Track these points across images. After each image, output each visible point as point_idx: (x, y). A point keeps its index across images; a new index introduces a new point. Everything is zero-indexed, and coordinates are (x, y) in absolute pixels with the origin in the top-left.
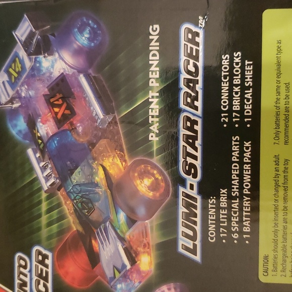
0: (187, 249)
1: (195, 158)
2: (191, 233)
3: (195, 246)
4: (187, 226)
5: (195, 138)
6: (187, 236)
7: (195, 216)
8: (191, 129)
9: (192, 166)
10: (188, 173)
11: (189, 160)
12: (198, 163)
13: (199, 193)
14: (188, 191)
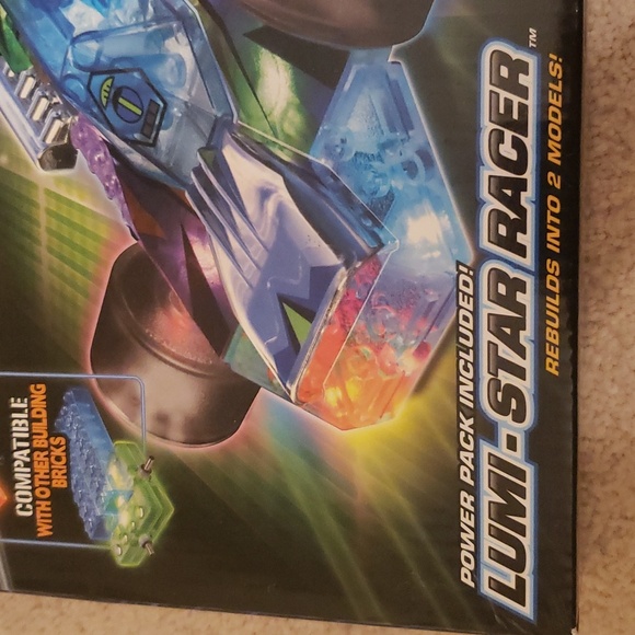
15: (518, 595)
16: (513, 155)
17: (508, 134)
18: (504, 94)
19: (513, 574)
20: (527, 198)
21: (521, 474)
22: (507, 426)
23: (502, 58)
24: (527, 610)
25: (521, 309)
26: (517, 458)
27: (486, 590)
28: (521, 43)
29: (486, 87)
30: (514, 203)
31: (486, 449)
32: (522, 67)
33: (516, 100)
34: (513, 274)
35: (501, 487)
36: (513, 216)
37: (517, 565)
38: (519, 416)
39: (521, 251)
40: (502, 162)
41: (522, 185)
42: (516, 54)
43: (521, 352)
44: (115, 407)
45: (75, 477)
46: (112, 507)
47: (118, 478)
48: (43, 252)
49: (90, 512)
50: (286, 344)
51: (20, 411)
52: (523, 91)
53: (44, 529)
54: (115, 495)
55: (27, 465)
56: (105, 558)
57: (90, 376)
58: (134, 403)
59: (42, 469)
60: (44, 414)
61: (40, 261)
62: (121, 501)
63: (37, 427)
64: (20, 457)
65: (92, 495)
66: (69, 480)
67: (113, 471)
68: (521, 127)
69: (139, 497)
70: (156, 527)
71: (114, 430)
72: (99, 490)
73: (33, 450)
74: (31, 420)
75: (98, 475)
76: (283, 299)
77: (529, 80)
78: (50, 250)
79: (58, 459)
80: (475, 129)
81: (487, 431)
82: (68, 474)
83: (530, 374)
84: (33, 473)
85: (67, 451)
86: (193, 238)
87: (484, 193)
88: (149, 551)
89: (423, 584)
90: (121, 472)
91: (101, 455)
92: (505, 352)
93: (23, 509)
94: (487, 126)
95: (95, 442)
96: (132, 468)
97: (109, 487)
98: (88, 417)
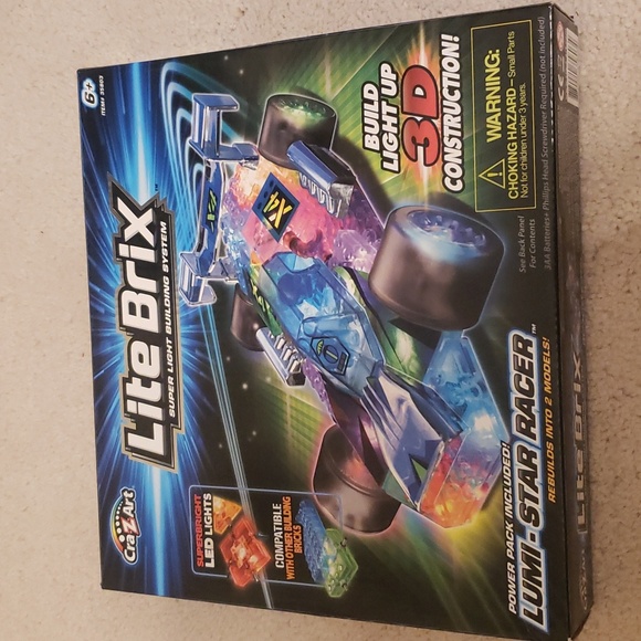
15: (539, 618)
16: (527, 388)
17: (524, 377)
18: (520, 356)
19: (536, 607)
20: (535, 409)
21: (538, 554)
22: (530, 528)
23: (519, 339)
24: (544, 627)
25: (535, 467)
26: (536, 545)
27: (522, 615)
28: (529, 332)
29: (512, 353)
30: (528, 412)
31: (520, 540)
32: (529, 343)
33: (527, 360)
34: (530, 448)
35: (528, 560)
36: (528, 418)
37: (538, 602)
38: (536, 524)
39: (533, 437)
40: (521, 390)
41: (532, 403)
42: (526, 337)
43: (536, 489)
44: (326, 510)
45: (306, 547)
46: (326, 565)
47: (328, 549)
48: (289, 428)
49: (314, 566)
50: (414, 480)
51: (278, 511)
52: (530, 356)
53: (290, 576)
54: (327, 558)
55: (281, 540)
56: (323, 592)
57: (313, 493)
58: (336, 509)
59: (289, 543)
60: (290, 513)
61: (287, 432)
62: (330, 561)
63: (286, 520)
64: (278, 535)
65: (315, 557)
66: (303, 549)
67: (326, 545)
68: (530, 373)
69: (340, 560)
70: (349, 576)
71: (326, 523)
72: (319, 555)
73: (284, 532)
74: (283, 516)
75: (319, 547)
76: (411, 457)
77: (533, 350)
78: (292, 426)
79: (297, 537)
80: (507, 374)
81: (520, 531)
82: (303, 546)
83: (540, 501)
84: (284, 545)
85: (302, 533)
86: (364, 423)
87: (513, 406)
88: (346, 589)
89: (489, 611)
90: (330, 546)
91: (320, 536)
92: (528, 489)
93: (280, 564)
94: (513, 372)
95: (317, 529)
96: (336, 544)
97: (324, 554)
98: (312, 515)
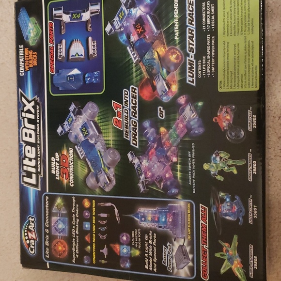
0: (190, 81)
1: (193, 45)
2: (192, 75)
3: (193, 80)
4: (190, 72)
5: (193, 37)
6: (190, 76)
7: (193, 68)
8: (191, 33)
9: (192, 48)
10: (190, 51)
11: (191, 46)
12: (194, 47)
13: (195, 59)
14: (191, 59)
